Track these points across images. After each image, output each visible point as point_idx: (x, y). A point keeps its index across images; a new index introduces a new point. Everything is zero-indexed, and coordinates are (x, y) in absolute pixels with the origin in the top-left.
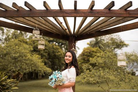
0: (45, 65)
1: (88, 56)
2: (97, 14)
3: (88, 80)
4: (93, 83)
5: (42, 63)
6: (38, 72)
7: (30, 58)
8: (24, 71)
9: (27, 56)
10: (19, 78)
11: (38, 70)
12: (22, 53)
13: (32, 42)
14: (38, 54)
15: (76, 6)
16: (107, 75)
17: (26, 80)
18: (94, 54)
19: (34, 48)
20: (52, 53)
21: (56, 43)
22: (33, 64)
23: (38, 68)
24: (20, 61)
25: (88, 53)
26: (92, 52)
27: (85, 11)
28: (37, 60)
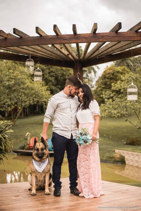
0: (51, 95)
1: (111, 79)
2: (101, 38)
3: (110, 113)
4: (117, 117)
5: (47, 92)
6: (42, 104)
7: (31, 85)
8: (23, 105)
9: (26, 83)
10: (18, 112)
11: (41, 101)
12: (19, 80)
16: (136, 104)
17: (27, 116)
18: (119, 75)
20: (61, 76)
22: (34, 94)
23: (42, 98)
24: (16, 91)
25: (111, 74)
26: (116, 74)
27: (86, 35)
28: (40, 87)
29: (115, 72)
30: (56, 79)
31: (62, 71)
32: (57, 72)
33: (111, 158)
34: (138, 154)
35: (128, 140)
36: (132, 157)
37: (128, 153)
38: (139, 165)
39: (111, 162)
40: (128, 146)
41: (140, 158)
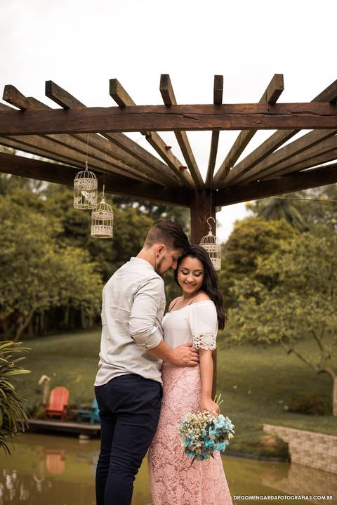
1: (252, 249)
2: (291, 117)
3: (253, 333)
4: (270, 342)
5: (93, 276)
6: (80, 305)
7: (55, 258)
8: (35, 305)
9: (43, 253)
10: (18, 326)
11: (80, 298)
12: (27, 244)
13: (58, 206)
14: (79, 246)
15: (222, 92)
16: (317, 313)
17: (40, 334)
18: (271, 240)
19: (66, 224)
20: (127, 240)
21: (140, 206)
22: (63, 279)
23: (82, 292)
24: (19, 271)
25: (251, 237)
26: (264, 236)
27: (250, 109)
28: (78, 264)
29: (261, 234)
30: (117, 245)
33: (254, 445)
34: (323, 438)
35: (294, 400)
36: (307, 445)
37: (297, 433)
38: (326, 465)
39: (253, 455)
40: (295, 416)
41: (328, 449)
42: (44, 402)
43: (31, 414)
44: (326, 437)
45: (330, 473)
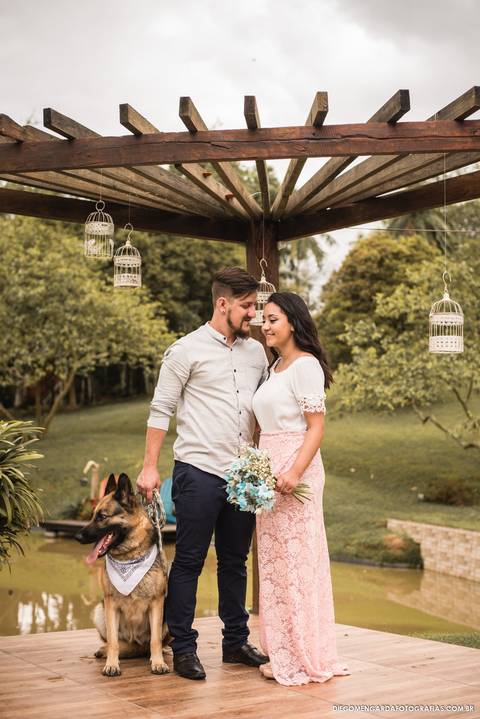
0: (169, 332)
1: (374, 278)
2: (343, 142)
3: (371, 395)
4: (392, 408)
5: (155, 321)
6: (138, 363)
7: (100, 299)
8: (76, 365)
9: (83, 293)
10: (56, 392)
11: (138, 354)
12: (61, 281)
17: (87, 404)
18: (401, 265)
20: (202, 270)
22: (113, 328)
23: (140, 345)
24: (51, 318)
25: (373, 262)
26: (391, 260)
27: (291, 134)
28: (134, 306)
29: (387, 256)
30: (188, 278)
31: (206, 252)
32: (190, 254)
33: (374, 547)
34: (464, 535)
35: (430, 485)
36: (444, 545)
37: (431, 530)
38: (469, 572)
39: (372, 561)
40: (432, 507)
41: (471, 549)
42: (92, 497)
43: (74, 513)
44: (469, 535)
45: (474, 581)
